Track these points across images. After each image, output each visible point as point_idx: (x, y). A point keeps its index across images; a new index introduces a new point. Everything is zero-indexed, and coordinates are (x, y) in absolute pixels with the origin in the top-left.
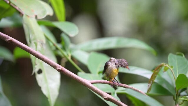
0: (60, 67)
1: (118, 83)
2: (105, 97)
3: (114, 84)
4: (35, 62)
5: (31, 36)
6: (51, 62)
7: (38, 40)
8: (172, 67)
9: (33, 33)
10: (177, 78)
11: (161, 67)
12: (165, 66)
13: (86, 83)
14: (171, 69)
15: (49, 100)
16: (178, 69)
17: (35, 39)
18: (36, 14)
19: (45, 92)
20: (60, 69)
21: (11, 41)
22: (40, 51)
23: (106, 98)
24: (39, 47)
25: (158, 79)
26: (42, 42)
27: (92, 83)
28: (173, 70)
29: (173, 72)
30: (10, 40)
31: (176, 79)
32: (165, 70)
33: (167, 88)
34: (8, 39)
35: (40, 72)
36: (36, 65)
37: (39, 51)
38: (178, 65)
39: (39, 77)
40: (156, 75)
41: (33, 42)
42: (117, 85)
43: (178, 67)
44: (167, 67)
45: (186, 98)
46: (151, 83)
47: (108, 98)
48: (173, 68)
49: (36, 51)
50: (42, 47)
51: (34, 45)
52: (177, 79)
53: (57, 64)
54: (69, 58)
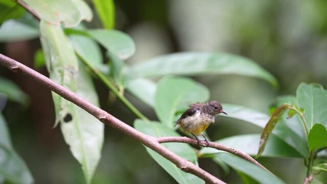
0: (105, 115)
1: (206, 140)
2: (183, 167)
3: (198, 143)
4: (60, 106)
5: (53, 59)
6: (88, 106)
7: (66, 66)
8: (302, 110)
9: (58, 54)
10: (311, 130)
11: (283, 111)
12: (291, 109)
13: (150, 143)
14: (301, 114)
15: (83, 168)
16: (314, 113)
17: (60, 64)
18: (62, 19)
19: (77, 154)
20: (105, 117)
21: (19, 70)
22: (69, 86)
23: (185, 167)
24: (67, 78)
25: (279, 129)
26: (73, 68)
27: (160, 142)
28: (304, 115)
29: (304, 119)
30: (17, 67)
31: (309, 132)
32: (291, 116)
33: (293, 145)
34: (15, 65)
35: (68, 118)
36: (61, 109)
37: (67, 85)
38: (314, 105)
39: (67, 128)
40: (274, 124)
41: (56, 70)
42: (204, 145)
43: (314, 109)
44: (294, 110)
45: (324, 167)
46: (266, 138)
47: (187, 168)
48: (304, 112)
49: (62, 85)
50: (72, 78)
51: (58, 74)
52: (311, 132)
53: (98, 110)
54: (121, 94)
